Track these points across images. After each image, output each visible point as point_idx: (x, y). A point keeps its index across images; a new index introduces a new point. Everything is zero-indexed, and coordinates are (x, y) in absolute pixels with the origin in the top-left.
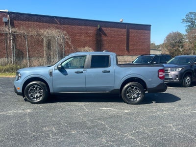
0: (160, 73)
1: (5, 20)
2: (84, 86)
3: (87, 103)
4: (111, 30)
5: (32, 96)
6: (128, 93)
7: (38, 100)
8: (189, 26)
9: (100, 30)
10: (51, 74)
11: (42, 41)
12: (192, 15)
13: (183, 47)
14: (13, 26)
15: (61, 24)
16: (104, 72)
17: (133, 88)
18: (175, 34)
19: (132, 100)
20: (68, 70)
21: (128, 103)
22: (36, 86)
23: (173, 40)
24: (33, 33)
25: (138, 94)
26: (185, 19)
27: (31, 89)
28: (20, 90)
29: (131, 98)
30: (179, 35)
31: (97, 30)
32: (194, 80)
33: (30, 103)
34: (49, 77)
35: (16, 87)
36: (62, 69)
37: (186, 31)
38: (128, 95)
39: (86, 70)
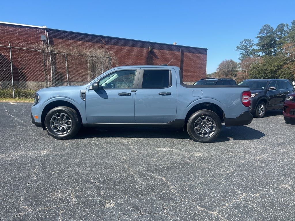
0: (244, 97)
1: (43, 37)
2: (133, 115)
3: (136, 140)
4: (163, 53)
5: (56, 129)
6: (196, 126)
7: (65, 134)
8: (243, 54)
9: (152, 52)
10: (83, 96)
11: (86, 64)
12: (247, 43)
13: (235, 76)
14: (52, 44)
15: (107, 44)
16: (162, 94)
17: (204, 118)
18: (228, 62)
19: (202, 136)
20: (108, 92)
21: (195, 141)
22: (62, 114)
23: (226, 68)
24: (75, 52)
25: (211, 128)
26: (239, 46)
27: (55, 119)
28: (38, 120)
29: (201, 133)
30: (233, 63)
31: (149, 52)
32: (269, 109)
33: (53, 139)
34: (80, 100)
35: (34, 115)
36: (99, 90)
37: (240, 59)
38: (197, 129)
39: (135, 91)
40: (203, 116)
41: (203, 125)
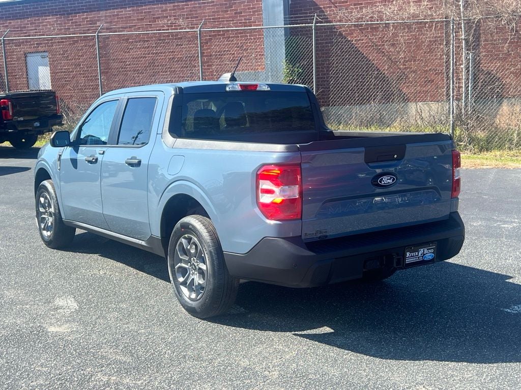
0: (263, 187)
7: (49, 237)
39: (103, 154)
40: (186, 235)
41: (190, 263)
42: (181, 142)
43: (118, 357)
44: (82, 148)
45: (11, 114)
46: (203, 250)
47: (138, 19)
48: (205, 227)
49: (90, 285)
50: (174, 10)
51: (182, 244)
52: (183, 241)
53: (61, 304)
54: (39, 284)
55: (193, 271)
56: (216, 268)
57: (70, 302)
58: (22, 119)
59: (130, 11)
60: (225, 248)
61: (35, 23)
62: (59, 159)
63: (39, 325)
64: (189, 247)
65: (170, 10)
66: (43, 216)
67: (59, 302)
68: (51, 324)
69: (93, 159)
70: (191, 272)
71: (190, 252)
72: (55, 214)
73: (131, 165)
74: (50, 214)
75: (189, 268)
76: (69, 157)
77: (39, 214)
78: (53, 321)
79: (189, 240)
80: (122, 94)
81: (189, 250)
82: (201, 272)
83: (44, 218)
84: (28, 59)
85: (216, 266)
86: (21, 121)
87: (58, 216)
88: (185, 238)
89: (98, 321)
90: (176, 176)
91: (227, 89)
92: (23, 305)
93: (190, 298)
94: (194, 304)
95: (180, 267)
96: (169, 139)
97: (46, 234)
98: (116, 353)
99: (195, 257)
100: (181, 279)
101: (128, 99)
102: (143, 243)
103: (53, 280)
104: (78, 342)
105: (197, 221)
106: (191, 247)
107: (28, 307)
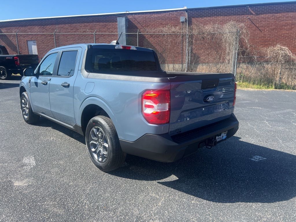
1: (182, 19)
14: (190, 24)
39: (50, 80)
40: (96, 127)
41: (98, 141)
42: (92, 74)
43: (55, 210)
44: (40, 77)
45: (19, 63)
46: (106, 136)
47: (71, 29)
48: (107, 123)
49: (44, 147)
50: (85, 26)
51: (94, 131)
52: (94, 130)
53: (26, 162)
54: (17, 147)
55: (100, 146)
56: (114, 147)
57: (31, 160)
58: (24, 65)
59: (68, 26)
60: (121, 137)
61: (30, 29)
62: (30, 82)
63: (9, 179)
64: (98, 133)
65: (83, 26)
66: (24, 109)
67: (26, 160)
68: (17, 179)
69: (45, 83)
70: (99, 147)
71: (98, 136)
72: (29, 108)
73: (65, 86)
74: (27, 108)
75: (97, 144)
76: (34, 81)
77: (22, 108)
78: (19, 176)
79: (98, 130)
80: (60, 50)
81: (98, 135)
82: (105, 148)
83: (25, 109)
84: (28, 43)
85: (114, 146)
86: (23, 66)
87: (30, 109)
88: (95, 128)
89: (46, 175)
90: (89, 94)
91: (116, 48)
92: (4, 164)
93: (98, 160)
94: (101, 164)
95: (92, 143)
96: (85, 73)
97: (26, 117)
98: (54, 206)
99: (102, 139)
100: (93, 150)
101: (63, 52)
102: (72, 127)
103: (25, 144)
104: (31, 195)
105: (102, 120)
106: (99, 134)
107: (6, 164)
